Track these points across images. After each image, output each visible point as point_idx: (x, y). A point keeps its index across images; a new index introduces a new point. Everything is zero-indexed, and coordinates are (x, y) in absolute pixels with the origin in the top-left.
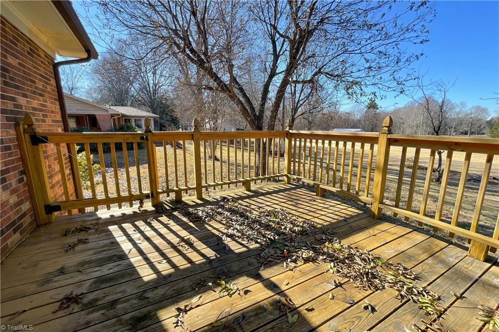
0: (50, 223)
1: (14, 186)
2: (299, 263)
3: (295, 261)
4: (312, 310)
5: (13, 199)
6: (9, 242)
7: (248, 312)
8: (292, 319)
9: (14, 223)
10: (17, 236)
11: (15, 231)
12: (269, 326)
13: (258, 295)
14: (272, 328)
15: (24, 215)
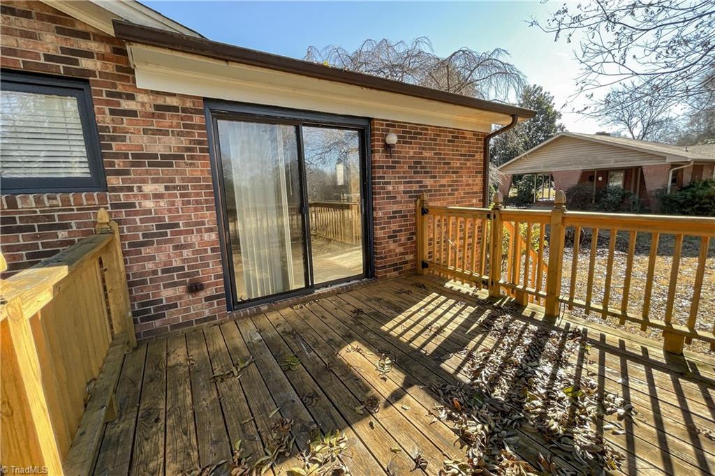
0: (422, 275)
1: (402, 242)
2: (450, 423)
3: (450, 417)
4: (373, 428)
5: (399, 250)
6: (388, 274)
7: (361, 381)
8: (359, 409)
9: (396, 264)
10: (396, 273)
11: (395, 270)
12: (350, 395)
13: (382, 387)
14: (349, 397)
15: (406, 262)
